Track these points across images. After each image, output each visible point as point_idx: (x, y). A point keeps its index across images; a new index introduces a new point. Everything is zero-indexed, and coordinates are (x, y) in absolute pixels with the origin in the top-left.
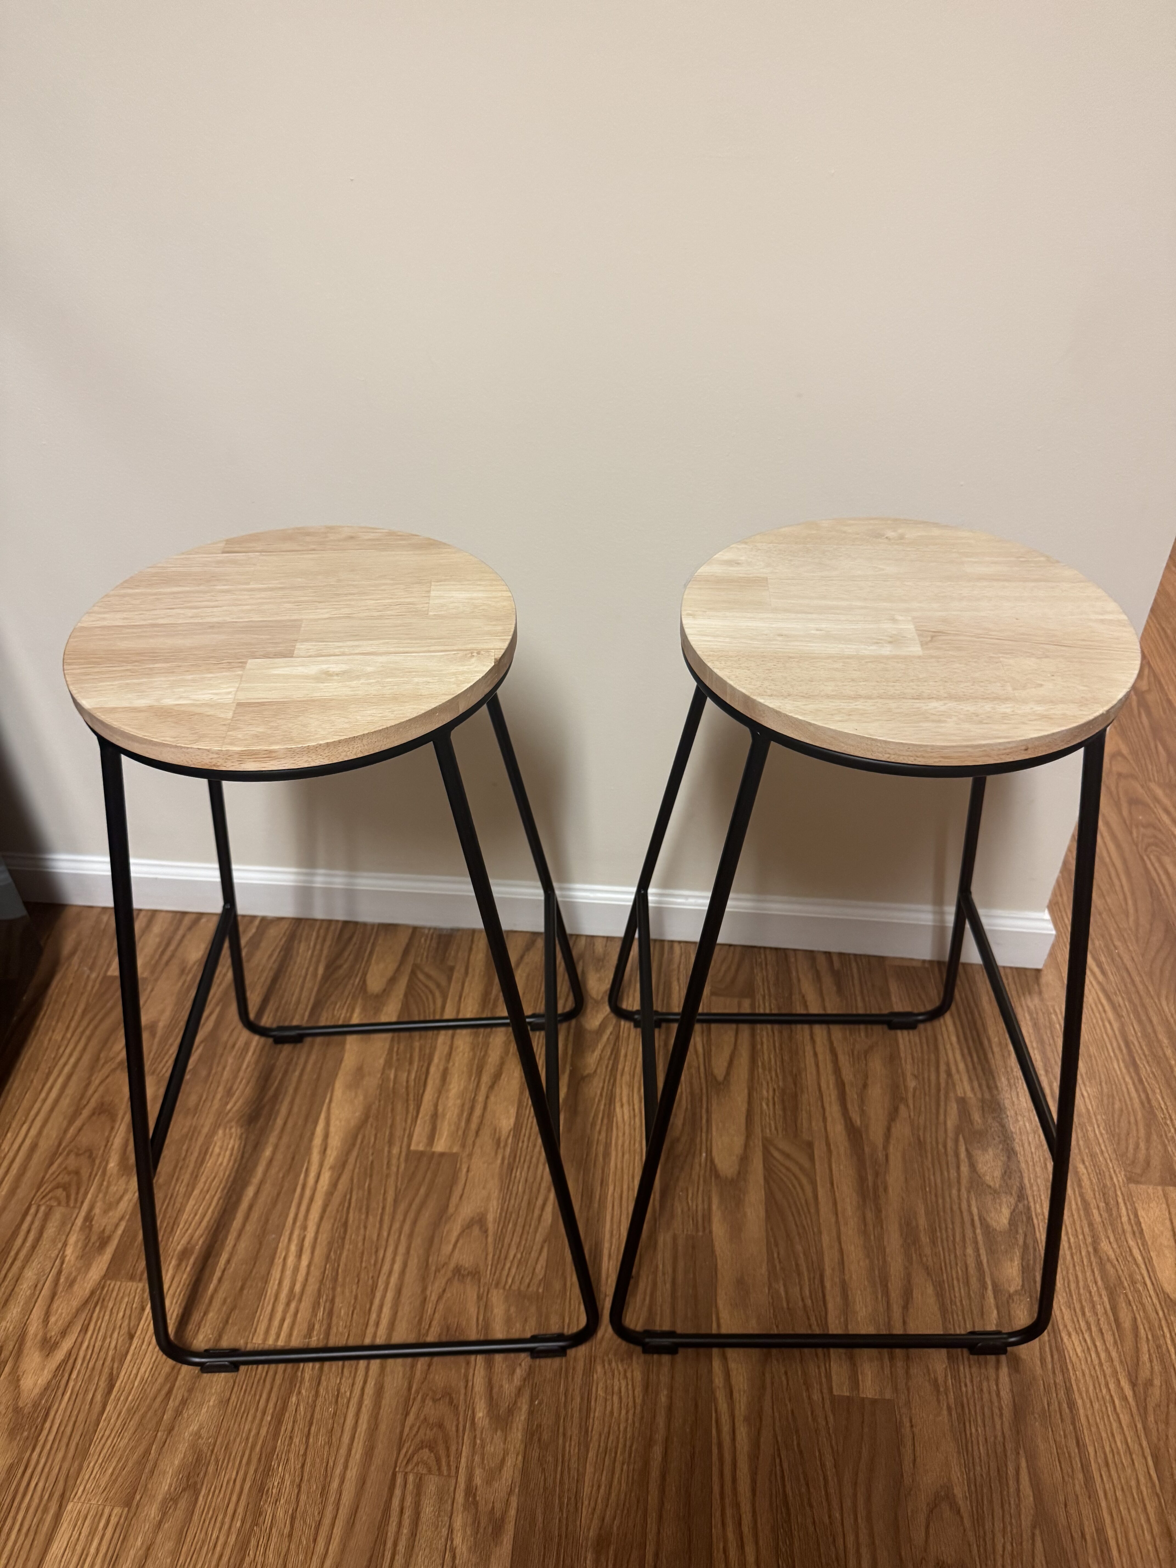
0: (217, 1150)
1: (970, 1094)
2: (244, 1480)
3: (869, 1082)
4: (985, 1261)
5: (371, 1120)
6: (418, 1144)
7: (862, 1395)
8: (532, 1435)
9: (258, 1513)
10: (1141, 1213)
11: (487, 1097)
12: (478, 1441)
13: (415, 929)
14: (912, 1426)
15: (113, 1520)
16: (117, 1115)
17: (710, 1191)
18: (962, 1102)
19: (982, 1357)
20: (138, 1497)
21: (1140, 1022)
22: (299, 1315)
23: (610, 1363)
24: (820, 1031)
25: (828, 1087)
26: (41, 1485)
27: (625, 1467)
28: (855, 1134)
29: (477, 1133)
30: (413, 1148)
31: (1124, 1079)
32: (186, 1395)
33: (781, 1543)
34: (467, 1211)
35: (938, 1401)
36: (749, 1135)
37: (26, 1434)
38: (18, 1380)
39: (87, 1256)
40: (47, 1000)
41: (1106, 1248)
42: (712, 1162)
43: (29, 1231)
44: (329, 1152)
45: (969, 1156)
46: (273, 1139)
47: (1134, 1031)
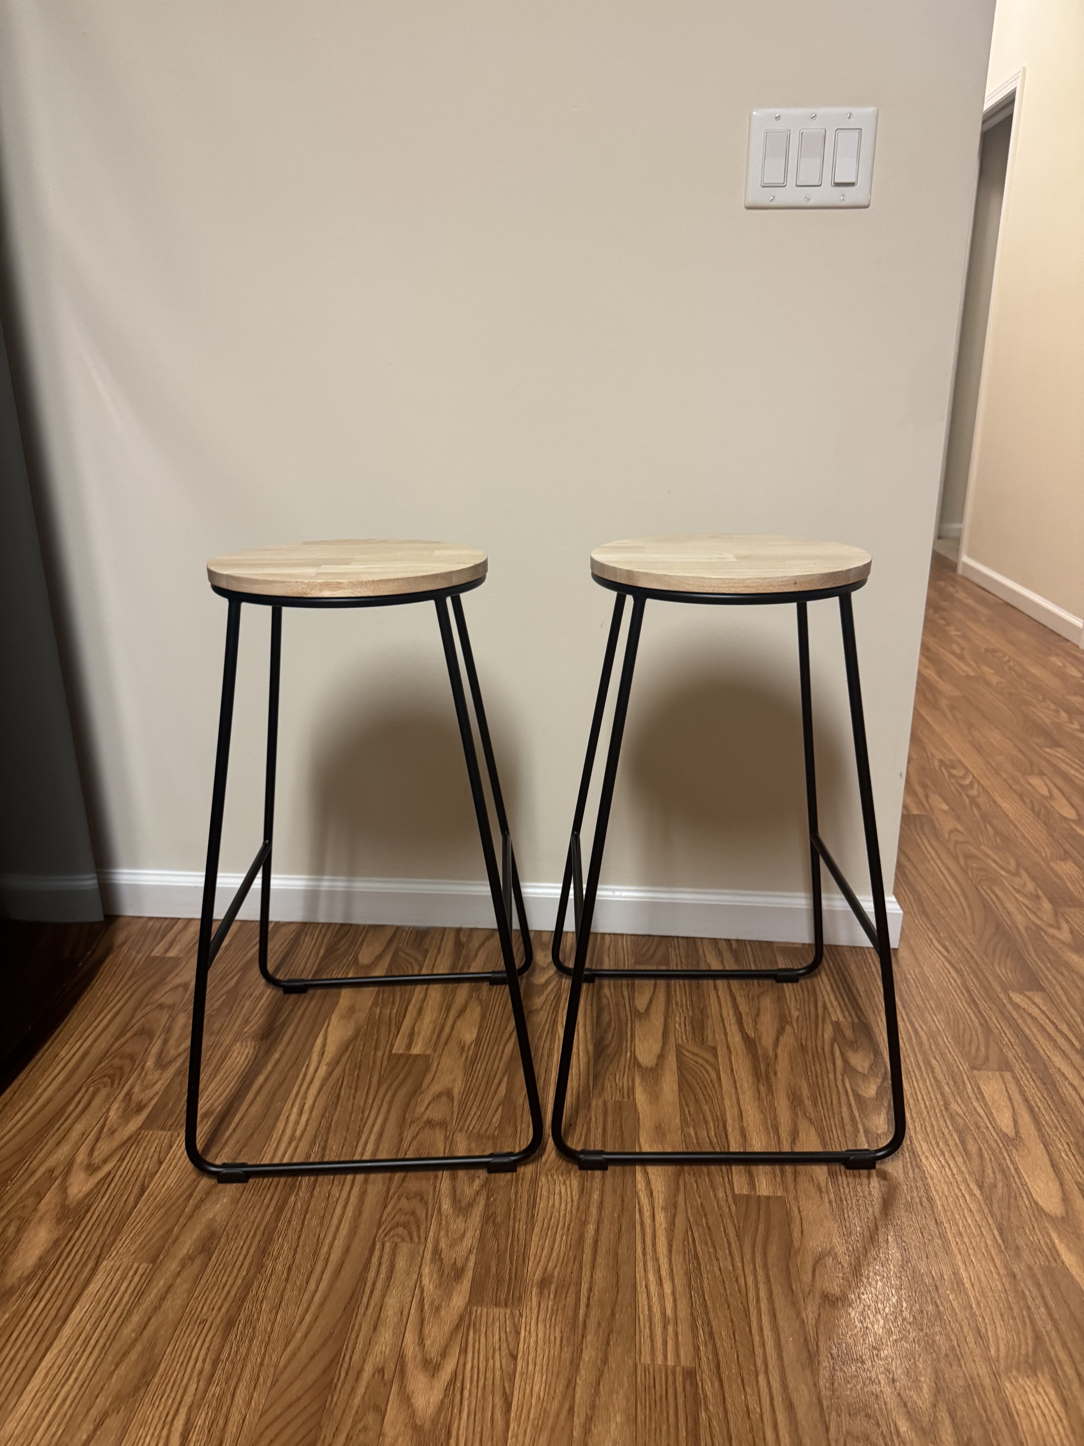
0: (235, 1054)
1: (841, 1019)
2: (249, 1248)
3: (761, 1012)
4: (857, 1115)
5: (360, 1037)
6: (399, 1048)
7: (758, 1194)
8: (488, 1219)
9: (260, 1267)
10: (983, 1087)
11: (454, 1023)
12: (444, 1222)
13: (398, 929)
14: (800, 1212)
15: (140, 1271)
16: (155, 1035)
17: (634, 1075)
18: (836, 1025)
19: (856, 1172)
20: (161, 1257)
21: (978, 979)
22: (298, 1150)
23: (552, 1176)
24: (721, 983)
25: (728, 1015)
26: (81, 1251)
27: (564, 1237)
28: (750, 1044)
29: (446, 1044)
30: (393, 1052)
31: (967, 1011)
32: (204, 1197)
33: (693, 1282)
34: (437, 1088)
35: (821, 1197)
36: (665, 1043)
37: (70, 1220)
38: (66, 1188)
39: (126, 1116)
40: (101, 970)
41: (955, 1107)
42: (635, 1058)
43: (79, 1102)
44: (325, 1055)
45: (842, 1054)
46: (281, 1048)
47: (973, 983)
